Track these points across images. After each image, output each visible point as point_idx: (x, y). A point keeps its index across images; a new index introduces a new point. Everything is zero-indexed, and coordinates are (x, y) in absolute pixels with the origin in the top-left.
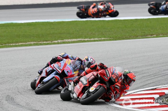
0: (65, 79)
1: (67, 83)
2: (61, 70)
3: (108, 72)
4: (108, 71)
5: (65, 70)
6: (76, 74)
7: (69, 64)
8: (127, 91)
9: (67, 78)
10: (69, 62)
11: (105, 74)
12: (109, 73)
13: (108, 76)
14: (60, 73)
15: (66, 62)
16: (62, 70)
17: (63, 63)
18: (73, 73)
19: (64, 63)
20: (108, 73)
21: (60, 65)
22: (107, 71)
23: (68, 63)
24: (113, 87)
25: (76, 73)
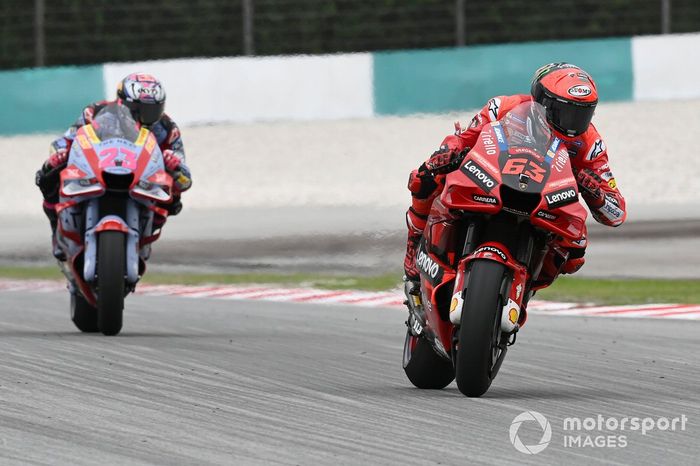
0: (138, 191)
1: (153, 193)
2: (97, 182)
3: (478, 166)
4: (474, 163)
5: (107, 170)
6: (146, 142)
7: (97, 141)
8: (598, 150)
9: (138, 184)
10: (89, 135)
11: (472, 184)
12: (483, 170)
13: (489, 183)
14: (104, 190)
15: (86, 145)
16: (100, 178)
17: (78, 156)
18: (137, 152)
19: (81, 153)
20: (479, 174)
21: (80, 172)
22: (470, 169)
23: (93, 142)
24: (544, 211)
25: (145, 139)
